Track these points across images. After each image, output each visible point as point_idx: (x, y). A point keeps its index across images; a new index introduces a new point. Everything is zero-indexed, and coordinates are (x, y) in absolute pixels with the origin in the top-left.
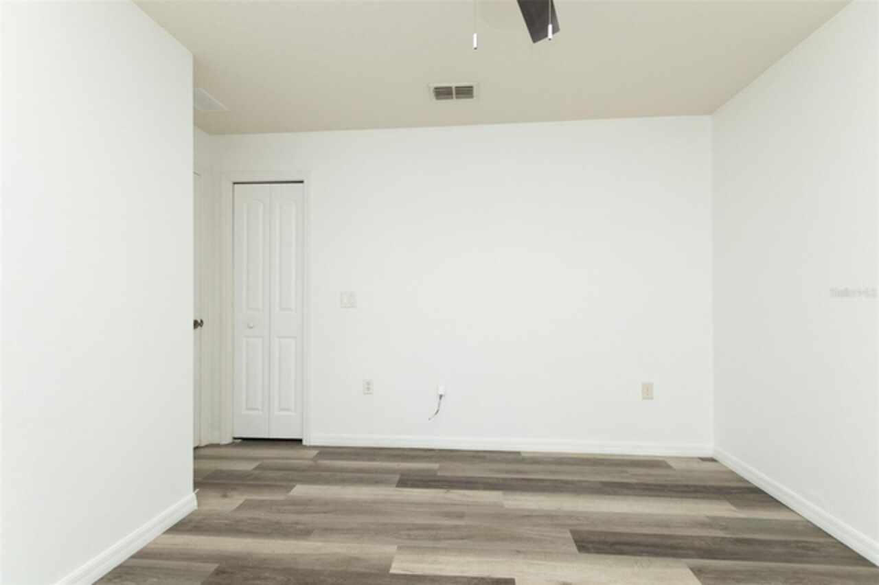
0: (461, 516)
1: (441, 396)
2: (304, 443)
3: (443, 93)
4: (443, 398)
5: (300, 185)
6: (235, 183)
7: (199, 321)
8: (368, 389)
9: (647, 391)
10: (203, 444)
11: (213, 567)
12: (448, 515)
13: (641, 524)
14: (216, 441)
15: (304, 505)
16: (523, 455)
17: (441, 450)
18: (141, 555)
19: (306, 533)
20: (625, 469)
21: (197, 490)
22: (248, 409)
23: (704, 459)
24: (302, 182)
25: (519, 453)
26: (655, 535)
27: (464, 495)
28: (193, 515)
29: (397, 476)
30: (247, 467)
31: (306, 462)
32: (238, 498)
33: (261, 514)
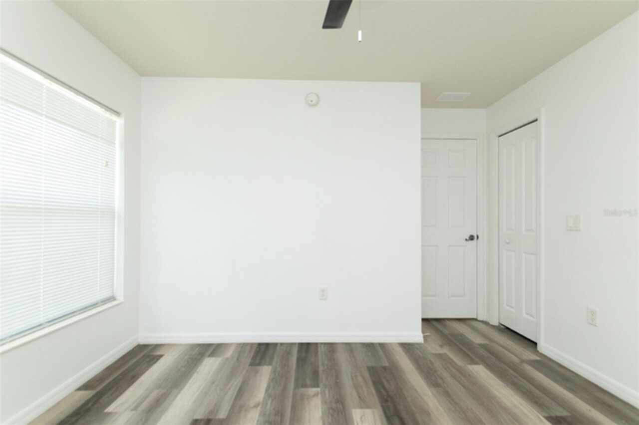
2: (538, 348)
6: (500, 136)
7: (476, 237)
14: (488, 321)
28: (418, 344)
29: (564, 413)
30: (477, 340)
31: (515, 359)
32: (445, 351)
33: (438, 364)
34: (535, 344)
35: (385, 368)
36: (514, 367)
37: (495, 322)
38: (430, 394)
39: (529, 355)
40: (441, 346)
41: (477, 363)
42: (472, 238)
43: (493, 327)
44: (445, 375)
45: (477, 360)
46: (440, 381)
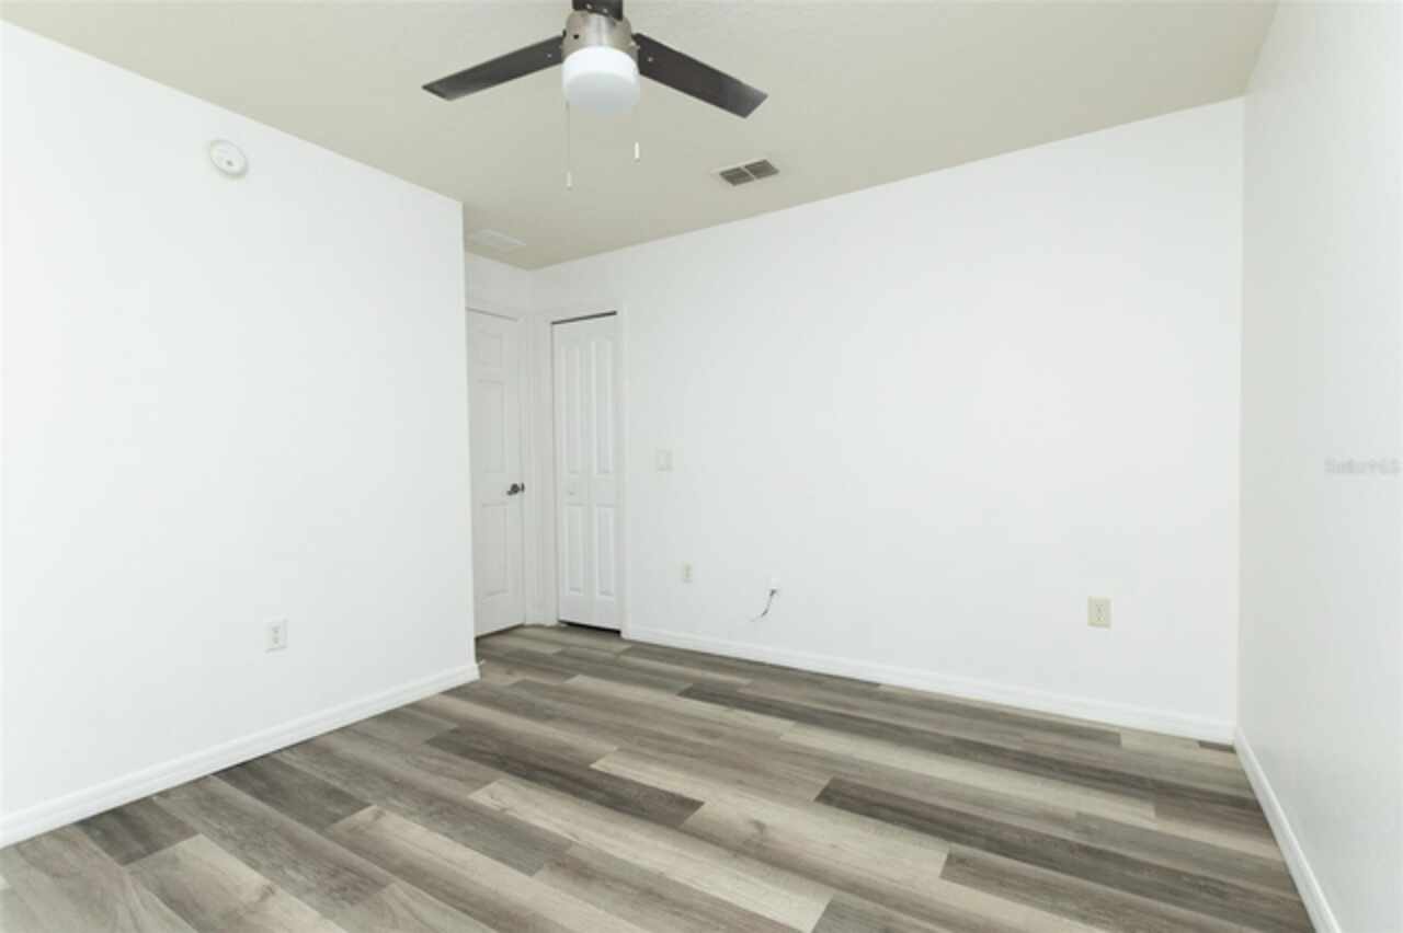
0: (713, 735)
1: (773, 592)
2: (624, 635)
3: (735, 177)
4: (775, 595)
5: (612, 317)
6: (554, 323)
7: (520, 486)
8: (688, 575)
9: (1099, 614)
10: (528, 622)
11: (453, 726)
12: (702, 732)
13: (948, 795)
14: (542, 622)
15: (566, 694)
16: (881, 688)
17: (772, 666)
18: (414, 706)
19: (547, 716)
20: (1019, 730)
21: (482, 662)
22: (572, 589)
23: (1203, 744)
24: (614, 313)
25: (877, 685)
26: (951, 812)
27: (746, 717)
28: (472, 683)
29: (689, 685)
30: (550, 650)
31: (609, 655)
32: (518, 677)
33: (525, 695)
34: (617, 632)
35: (455, 731)
36: (613, 663)
37: (552, 622)
38: (554, 730)
39: (617, 646)
40: (509, 673)
41: (573, 676)
42: (515, 489)
43: (551, 628)
44: (548, 702)
45: (569, 671)
46: (548, 712)
